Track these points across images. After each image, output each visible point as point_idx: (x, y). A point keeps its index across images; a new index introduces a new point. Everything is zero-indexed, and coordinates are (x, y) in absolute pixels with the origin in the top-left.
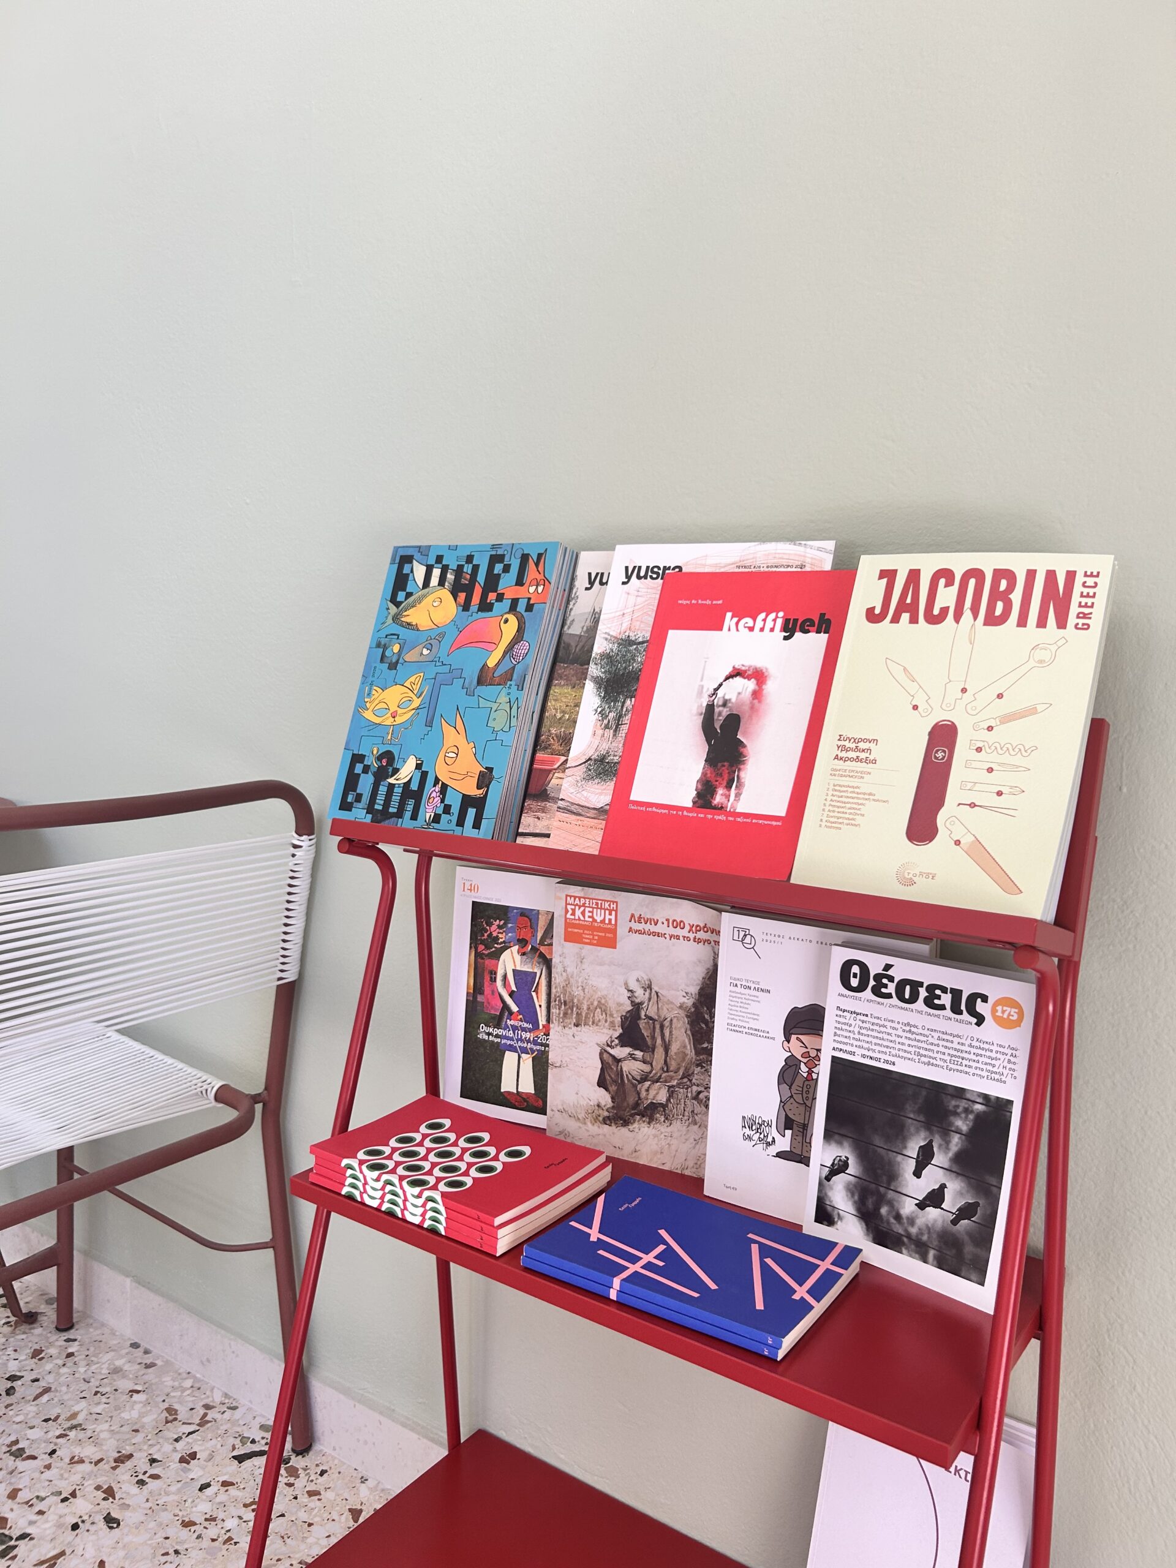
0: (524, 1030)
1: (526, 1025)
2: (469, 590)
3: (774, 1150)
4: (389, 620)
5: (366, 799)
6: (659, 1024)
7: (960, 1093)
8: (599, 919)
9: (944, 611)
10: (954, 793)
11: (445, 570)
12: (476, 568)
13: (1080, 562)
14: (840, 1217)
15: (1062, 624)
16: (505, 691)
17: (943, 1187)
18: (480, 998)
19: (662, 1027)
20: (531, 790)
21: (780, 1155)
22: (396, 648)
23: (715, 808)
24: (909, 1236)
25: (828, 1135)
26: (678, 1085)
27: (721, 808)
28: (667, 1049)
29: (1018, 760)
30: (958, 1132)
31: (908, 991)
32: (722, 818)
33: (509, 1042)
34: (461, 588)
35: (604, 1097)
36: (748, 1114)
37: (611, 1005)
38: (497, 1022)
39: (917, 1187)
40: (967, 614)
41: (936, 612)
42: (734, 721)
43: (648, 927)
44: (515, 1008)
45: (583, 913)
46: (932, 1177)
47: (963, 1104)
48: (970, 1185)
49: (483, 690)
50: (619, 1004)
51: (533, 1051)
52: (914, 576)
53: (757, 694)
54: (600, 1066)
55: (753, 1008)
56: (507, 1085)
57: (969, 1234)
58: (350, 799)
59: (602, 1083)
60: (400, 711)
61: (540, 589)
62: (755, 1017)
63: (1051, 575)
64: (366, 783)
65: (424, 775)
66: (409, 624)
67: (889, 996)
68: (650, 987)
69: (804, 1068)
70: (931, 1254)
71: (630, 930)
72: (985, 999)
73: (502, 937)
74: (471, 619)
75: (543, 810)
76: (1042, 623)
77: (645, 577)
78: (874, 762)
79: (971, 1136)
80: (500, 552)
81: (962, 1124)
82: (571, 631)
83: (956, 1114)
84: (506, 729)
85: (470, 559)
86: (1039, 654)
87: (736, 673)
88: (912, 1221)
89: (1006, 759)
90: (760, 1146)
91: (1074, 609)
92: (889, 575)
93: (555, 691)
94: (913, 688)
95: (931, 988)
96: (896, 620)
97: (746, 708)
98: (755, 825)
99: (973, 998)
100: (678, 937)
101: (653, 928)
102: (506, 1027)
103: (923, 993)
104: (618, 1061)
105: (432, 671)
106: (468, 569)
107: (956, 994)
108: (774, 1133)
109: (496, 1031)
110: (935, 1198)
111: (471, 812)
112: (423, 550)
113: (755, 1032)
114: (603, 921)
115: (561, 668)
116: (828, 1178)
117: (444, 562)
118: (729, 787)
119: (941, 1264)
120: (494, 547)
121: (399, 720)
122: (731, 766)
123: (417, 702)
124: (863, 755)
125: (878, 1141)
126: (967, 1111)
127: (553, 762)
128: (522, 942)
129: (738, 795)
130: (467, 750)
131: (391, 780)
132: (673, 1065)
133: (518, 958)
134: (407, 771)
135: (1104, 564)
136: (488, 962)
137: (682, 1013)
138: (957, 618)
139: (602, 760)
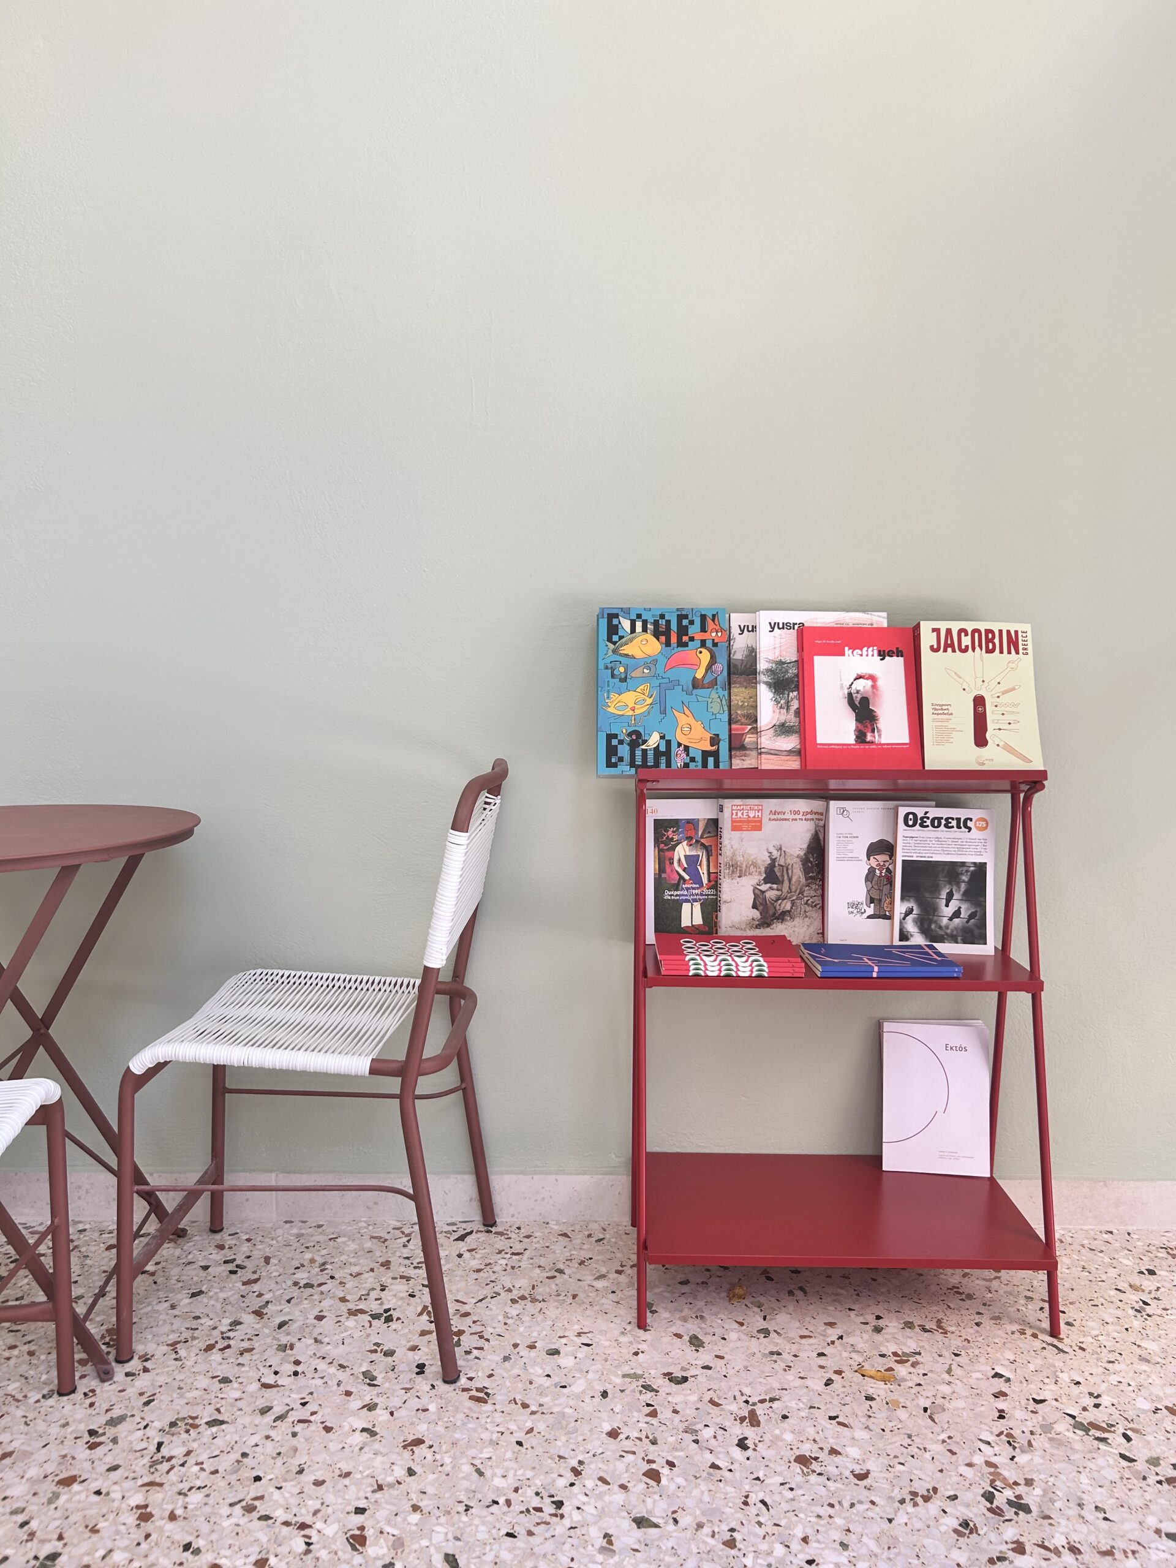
0: (694, 889)
1: (694, 886)
2: (667, 633)
3: (866, 915)
4: (610, 653)
5: (627, 758)
6: (786, 868)
7: (963, 864)
8: (752, 816)
9: (967, 647)
10: (990, 725)
11: (645, 623)
12: (668, 622)
13: (1020, 627)
14: (912, 936)
15: (1017, 653)
16: (714, 692)
17: (960, 908)
18: (663, 875)
19: (787, 869)
20: (733, 746)
21: (869, 917)
22: (622, 669)
23: (869, 742)
24: (947, 934)
25: (903, 898)
26: (797, 899)
27: (872, 743)
28: (790, 880)
29: (1013, 709)
30: (964, 882)
31: (936, 822)
32: (874, 747)
33: (684, 898)
34: (661, 631)
35: (756, 914)
36: (850, 901)
37: (759, 862)
38: (676, 887)
39: (948, 911)
40: (977, 649)
41: (963, 647)
42: (865, 701)
43: (780, 816)
44: (687, 877)
45: (742, 814)
46: (954, 905)
47: (965, 869)
48: (972, 904)
49: (695, 691)
50: (764, 861)
51: (700, 900)
52: (949, 632)
53: (874, 687)
54: (753, 896)
55: (850, 847)
56: (685, 922)
57: (975, 925)
58: (613, 760)
59: (754, 906)
60: (637, 706)
61: (719, 634)
62: (851, 851)
63: (1008, 632)
64: (624, 751)
65: (668, 743)
66: (627, 655)
67: (928, 826)
68: (781, 849)
69: (878, 872)
70: (959, 939)
71: (770, 819)
72: (971, 820)
73: (676, 838)
74: (673, 652)
75: (745, 755)
76: (1009, 652)
77: (783, 628)
78: (951, 714)
79: (969, 882)
80: (684, 613)
81: (965, 878)
82: (735, 657)
83: (962, 874)
84: (722, 712)
85: (662, 616)
86: (1011, 665)
87: (859, 677)
88: (947, 927)
89: (1008, 709)
90: (858, 915)
91: (1021, 647)
92: (937, 631)
93: (734, 690)
94: (961, 681)
95: (947, 819)
96: (945, 651)
97: (870, 693)
98: (893, 750)
99: (966, 820)
100: (796, 820)
101: (783, 817)
102: (683, 889)
103: (943, 822)
104: (763, 892)
105: (656, 682)
106: (662, 622)
107: (958, 820)
108: (865, 907)
109: (676, 893)
110: (957, 914)
111: (711, 760)
112: (626, 611)
113: (851, 859)
114: (754, 817)
115: (734, 678)
116: (904, 919)
117: (643, 618)
118: (873, 731)
119: (965, 942)
120: (678, 610)
121: (637, 712)
122: (871, 721)
123: (649, 701)
124: (946, 712)
125: (927, 895)
126: (967, 871)
127: (744, 729)
128: (689, 839)
129: (880, 736)
130: (697, 727)
131: (644, 747)
132: (793, 888)
133: (687, 848)
134: (654, 740)
135: (1027, 627)
136: (668, 854)
137: (798, 860)
138: (974, 649)
139: (783, 725)
